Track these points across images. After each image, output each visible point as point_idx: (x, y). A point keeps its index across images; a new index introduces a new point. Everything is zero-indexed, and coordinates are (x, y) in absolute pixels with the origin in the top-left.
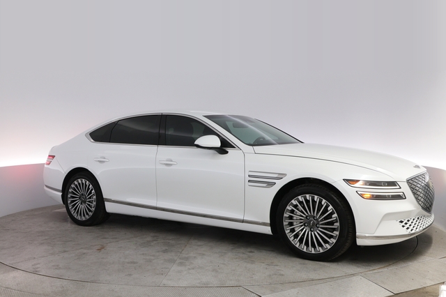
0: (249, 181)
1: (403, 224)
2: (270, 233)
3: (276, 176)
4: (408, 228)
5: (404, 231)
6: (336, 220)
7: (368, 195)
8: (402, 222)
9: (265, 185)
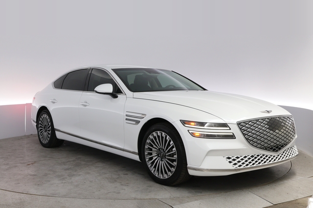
0: (126, 119)
1: (230, 160)
2: (139, 160)
3: (140, 115)
4: (235, 164)
5: (231, 166)
6: (175, 153)
7: (197, 134)
8: (229, 158)
9: (134, 123)
